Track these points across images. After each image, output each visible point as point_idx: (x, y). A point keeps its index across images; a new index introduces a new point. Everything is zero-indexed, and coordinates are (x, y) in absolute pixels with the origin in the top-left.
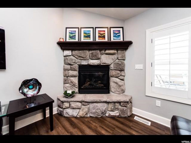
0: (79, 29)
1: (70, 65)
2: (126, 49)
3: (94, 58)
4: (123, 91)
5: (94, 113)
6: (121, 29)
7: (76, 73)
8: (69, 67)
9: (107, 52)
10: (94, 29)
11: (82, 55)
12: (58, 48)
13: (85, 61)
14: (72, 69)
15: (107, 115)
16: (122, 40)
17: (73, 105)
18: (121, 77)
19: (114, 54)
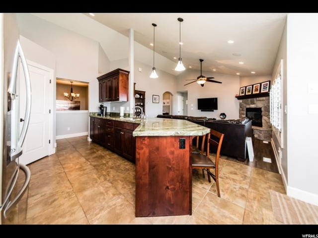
0: (246, 87)
6: (268, 82)
7: (245, 112)
8: (241, 109)
9: (259, 99)
11: (247, 102)
12: (237, 99)
13: (248, 105)
18: (269, 116)
19: (263, 100)
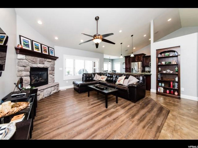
0: (32, 41)
1: (24, 66)
3: (41, 63)
4: (54, 81)
6: (53, 49)
7: (28, 73)
8: (23, 68)
9: (48, 60)
10: (41, 45)
11: (34, 60)
13: (35, 64)
14: (25, 70)
16: (54, 55)
18: (53, 74)
19: (51, 62)
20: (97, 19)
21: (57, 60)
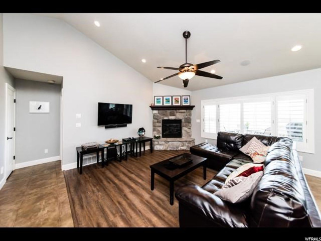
0: (163, 97)
2: (192, 109)
3: (172, 115)
4: (190, 136)
5: (172, 148)
6: (189, 97)
8: (156, 120)
9: (180, 111)
10: (172, 97)
11: (165, 113)
12: (150, 108)
13: (166, 117)
14: (158, 122)
15: (179, 149)
16: (189, 104)
17: (160, 143)
18: (189, 127)
19: (184, 112)
20: (187, 35)
21: (194, 108)
